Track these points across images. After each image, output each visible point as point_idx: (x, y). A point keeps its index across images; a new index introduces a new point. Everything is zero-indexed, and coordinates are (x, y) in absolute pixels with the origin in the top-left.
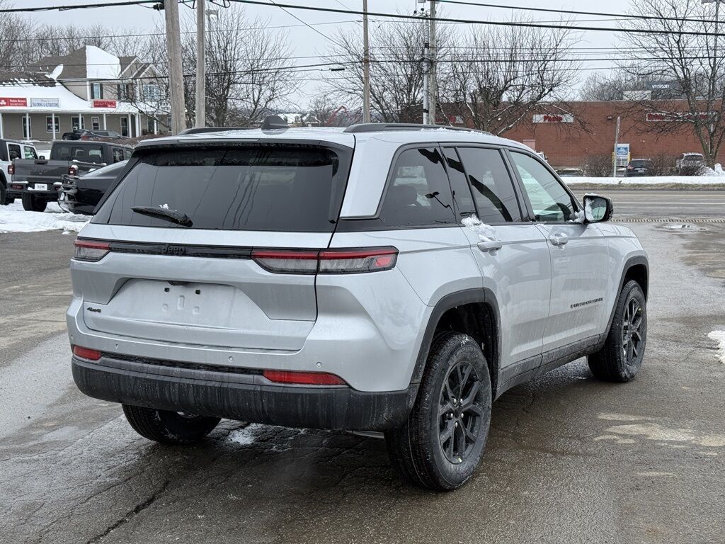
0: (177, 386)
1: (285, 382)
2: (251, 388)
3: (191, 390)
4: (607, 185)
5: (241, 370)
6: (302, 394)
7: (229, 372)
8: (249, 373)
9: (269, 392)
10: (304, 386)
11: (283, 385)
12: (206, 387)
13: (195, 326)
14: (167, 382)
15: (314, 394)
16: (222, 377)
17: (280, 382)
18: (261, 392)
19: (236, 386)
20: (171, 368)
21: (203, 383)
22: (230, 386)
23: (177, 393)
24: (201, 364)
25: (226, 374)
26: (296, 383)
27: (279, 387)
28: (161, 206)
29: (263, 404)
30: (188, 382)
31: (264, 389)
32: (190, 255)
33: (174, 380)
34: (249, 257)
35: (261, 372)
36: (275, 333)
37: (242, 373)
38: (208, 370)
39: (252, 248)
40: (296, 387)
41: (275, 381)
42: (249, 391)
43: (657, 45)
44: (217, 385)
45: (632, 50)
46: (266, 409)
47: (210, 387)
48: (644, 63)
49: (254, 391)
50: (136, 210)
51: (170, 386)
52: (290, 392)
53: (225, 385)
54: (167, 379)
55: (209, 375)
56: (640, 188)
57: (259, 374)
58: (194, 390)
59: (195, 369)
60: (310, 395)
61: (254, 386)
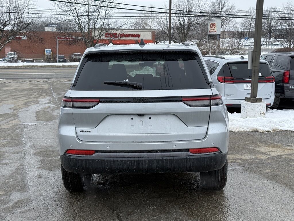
0: (147, 161)
1: (198, 153)
2: (185, 157)
3: (155, 162)
4: (58, 66)
5: (178, 151)
6: (207, 157)
7: (173, 152)
8: (182, 151)
9: (193, 158)
10: (206, 154)
11: (198, 154)
12: (163, 160)
13: (152, 134)
14: (141, 160)
15: (211, 157)
16: (170, 154)
17: (197, 153)
18: (190, 159)
19: (177, 158)
20: (142, 154)
21: (161, 158)
22: (174, 158)
23: (147, 164)
24: (158, 150)
25: (172, 153)
26: (203, 153)
27: (197, 155)
28: (124, 80)
29: (190, 164)
30: (153, 159)
31: (191, 157)
32: (150, 102)
33: (144, 159)
34: (181, 101)
35: (188, 150)
36: (191, 133)
37: (179, 152)
38: (161, 152)
39: (182, 97)
40: (204, 155)
41: (194, 153)
42: (184, 159)
43: (68, 9)
44: (168, 158)
45: (57, 11)
46: (191, 165)
47: (165, 160)
48: (63, 17)
49: (186, 159)
50: (105, 83)
51: (143, 162)
52: (202, 157)
53: (172, 158)
54: (140, 159)
55: (163, 154)
56: (71, 67)
57: (187, 151)
58: (156, 162)
59: (155, 152)
60: (210, 157)
61: (186, 157)
